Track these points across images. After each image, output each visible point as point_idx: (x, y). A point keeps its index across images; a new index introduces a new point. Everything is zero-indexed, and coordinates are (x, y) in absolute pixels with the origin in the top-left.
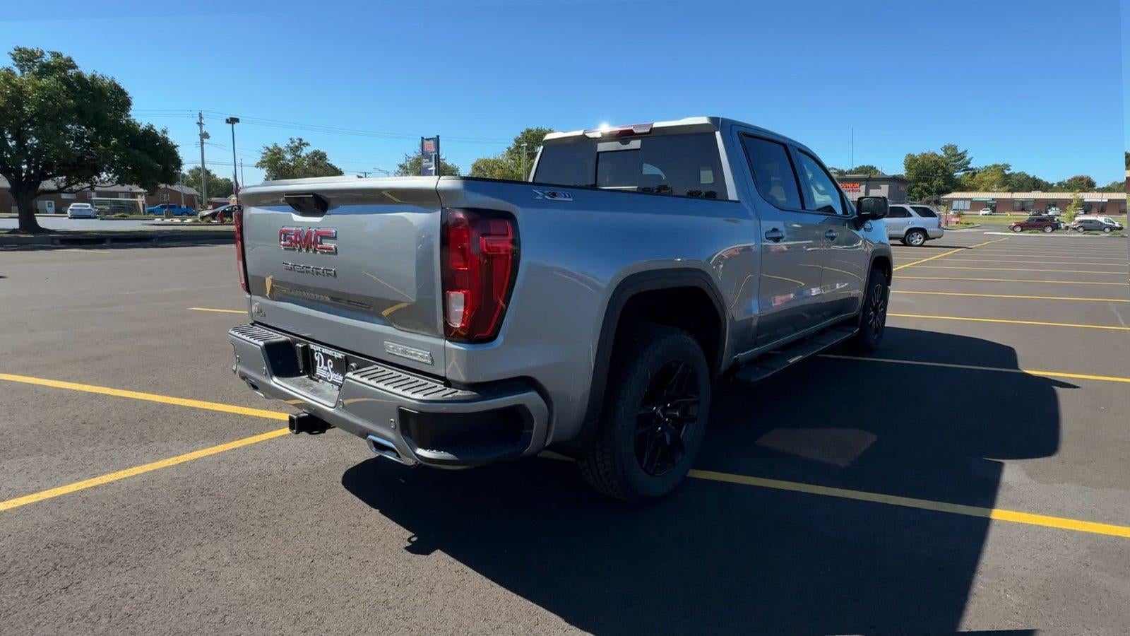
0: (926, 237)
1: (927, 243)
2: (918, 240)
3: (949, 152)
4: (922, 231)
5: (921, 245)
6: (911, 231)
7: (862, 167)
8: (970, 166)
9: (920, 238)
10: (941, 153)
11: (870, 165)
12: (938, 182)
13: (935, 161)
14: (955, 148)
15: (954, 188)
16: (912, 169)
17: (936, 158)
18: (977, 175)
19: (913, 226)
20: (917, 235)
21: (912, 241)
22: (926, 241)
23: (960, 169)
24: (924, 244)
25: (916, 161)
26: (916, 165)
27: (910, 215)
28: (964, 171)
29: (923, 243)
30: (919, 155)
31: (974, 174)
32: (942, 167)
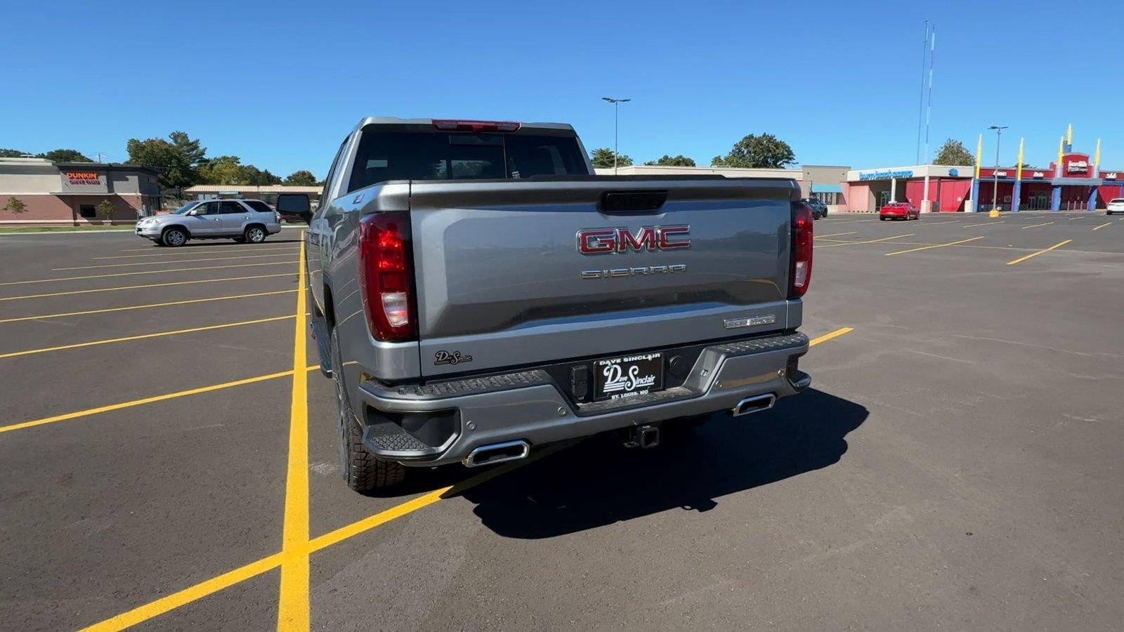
0: (266, 233)
1: (267, 239)
2: (258, 236)
3: (179, 141)
4: (261, 226)
5: (262, 242)
6: (250, 227)
7: (61, 152)
8: (206, 157)
9: (260, 234)
10: (170, 141)
11: (72, 149)
12: (175, 174)
13: (166, 150)
14: (185, 137)
15: (194, 180)
16: (140, 158)
17: (166, 147)
18: (215, 167)
19: (251, 222)
20: (257, 231)
21: (253, 237)
22: (266, 237)
23: (195, 160)
24: (265, 240)
25: (143, 148)
26: (144, 153)
27: (245, 210)
28: (198, 162)
29: (264, 238)
30: (145, 142)
31: (212, 166)
32: (176, 157)
